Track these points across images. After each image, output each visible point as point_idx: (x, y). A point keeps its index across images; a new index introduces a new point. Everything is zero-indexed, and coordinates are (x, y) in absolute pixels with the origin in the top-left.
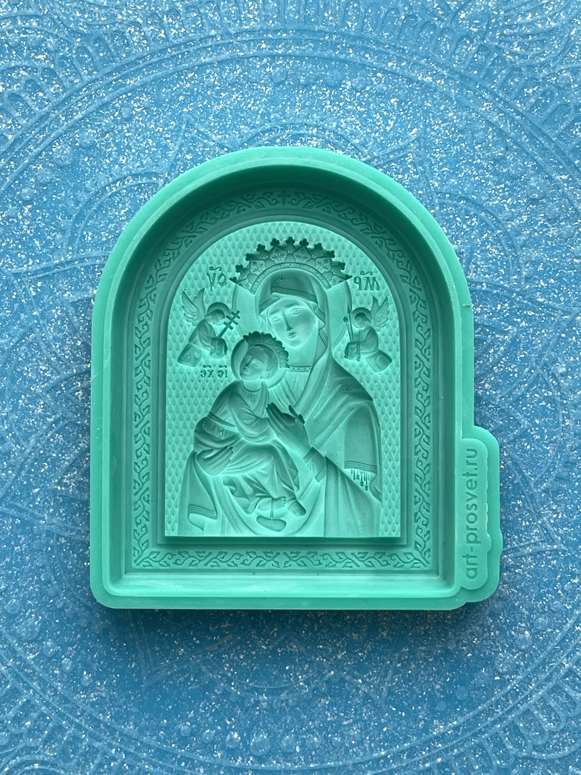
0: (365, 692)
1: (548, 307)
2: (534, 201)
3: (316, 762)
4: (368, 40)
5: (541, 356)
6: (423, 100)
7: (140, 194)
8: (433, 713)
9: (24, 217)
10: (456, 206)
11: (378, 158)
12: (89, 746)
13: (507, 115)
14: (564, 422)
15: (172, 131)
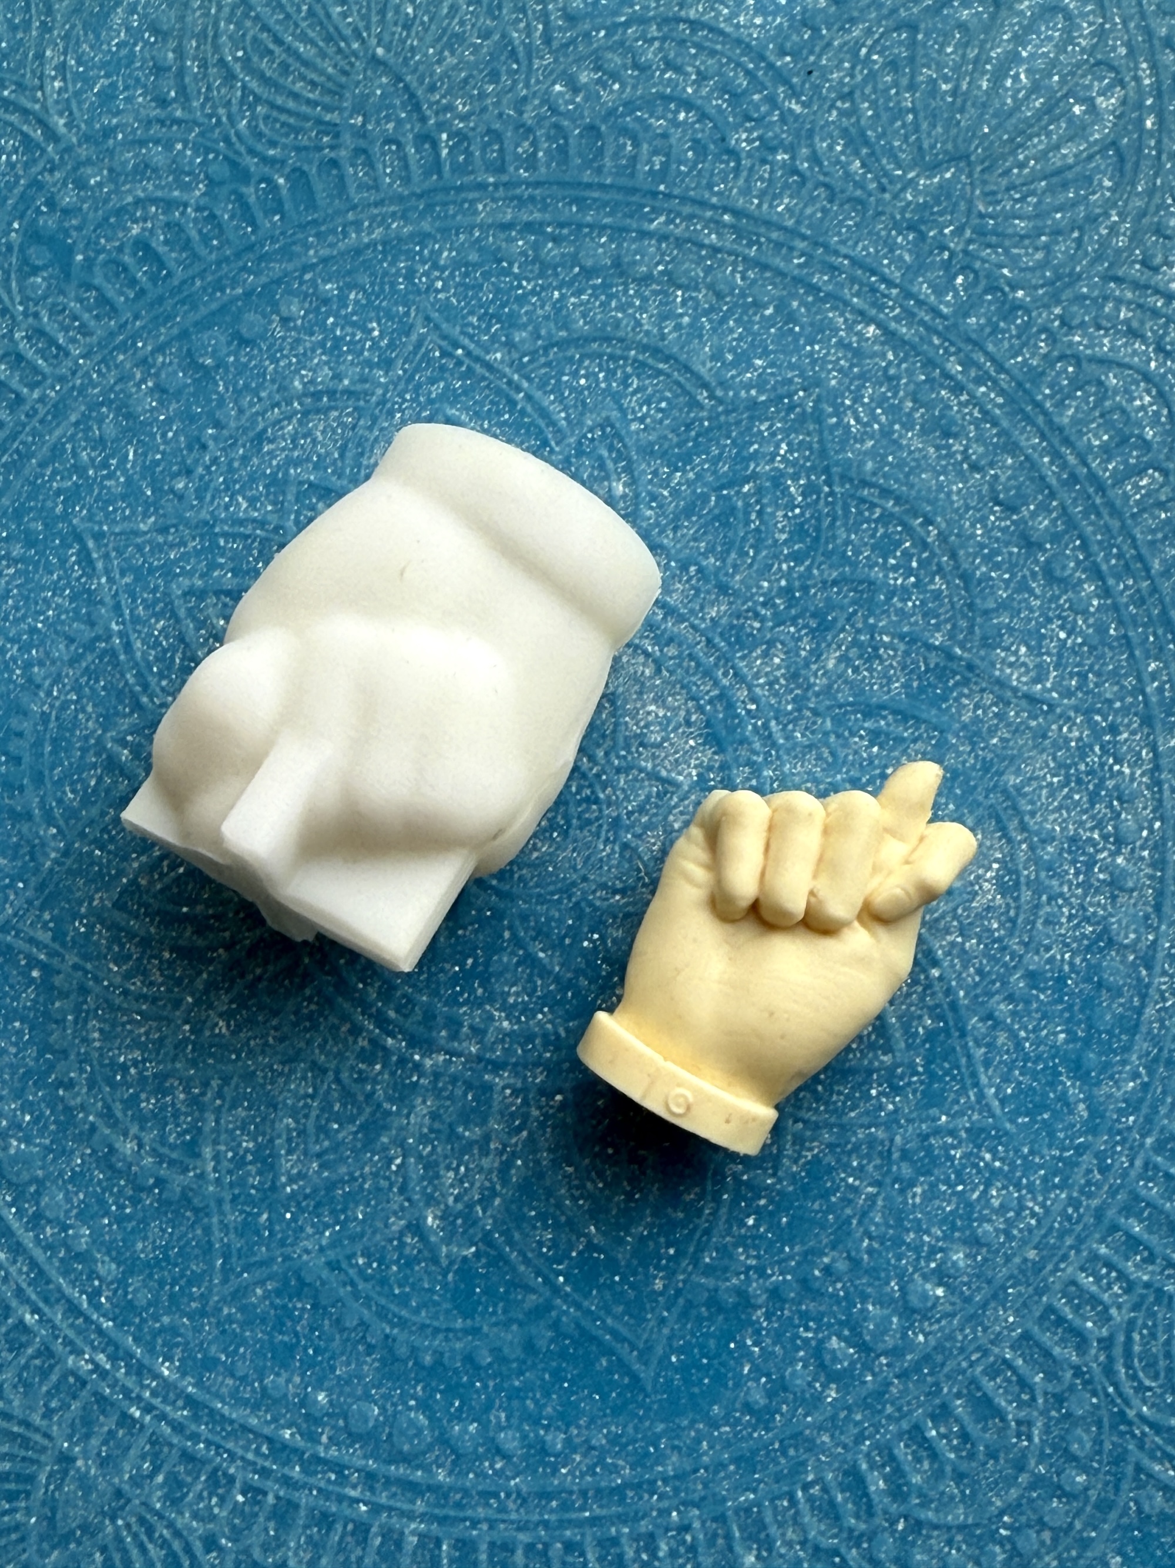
2: (647, 279)
5: (826, 470)
6: (392, 265)
10: (547, 364)
11: (391, 382)
12: (635, 1538)
13: (519, 198)
15: (78, 562)
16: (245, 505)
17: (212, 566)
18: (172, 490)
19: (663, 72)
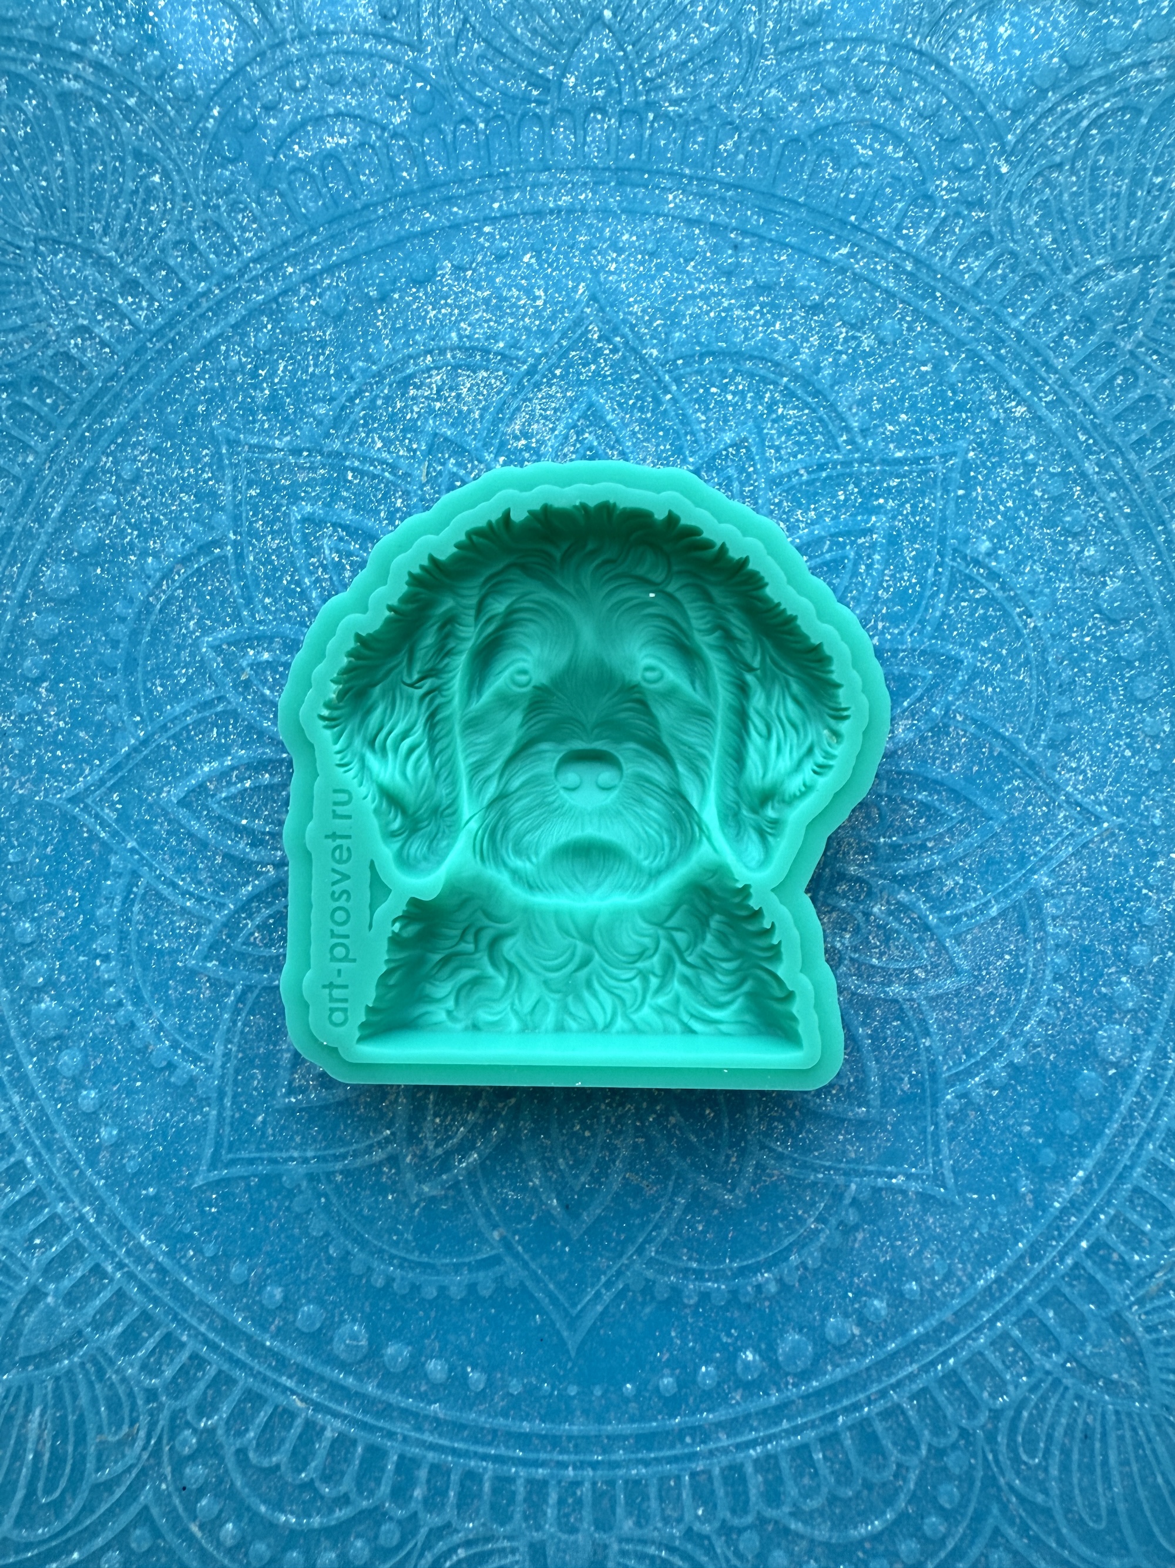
0: (917, 1193)
1: (915, 461)
2: (816, 308)
3: (893, 1338)
4: (445, 184)
5: (942, 541)
6: (572, 236)
7: (205, 584)
8: (1038, 1172)
9: (44, 705)
10: (700, 372)
11: (545, 354)
13: (710, 196)
14: (1026, 625)
15: (210, 465)
16: (379, 444)
17: (335, 497)
18: (313, 415)
19: (882, 99)
